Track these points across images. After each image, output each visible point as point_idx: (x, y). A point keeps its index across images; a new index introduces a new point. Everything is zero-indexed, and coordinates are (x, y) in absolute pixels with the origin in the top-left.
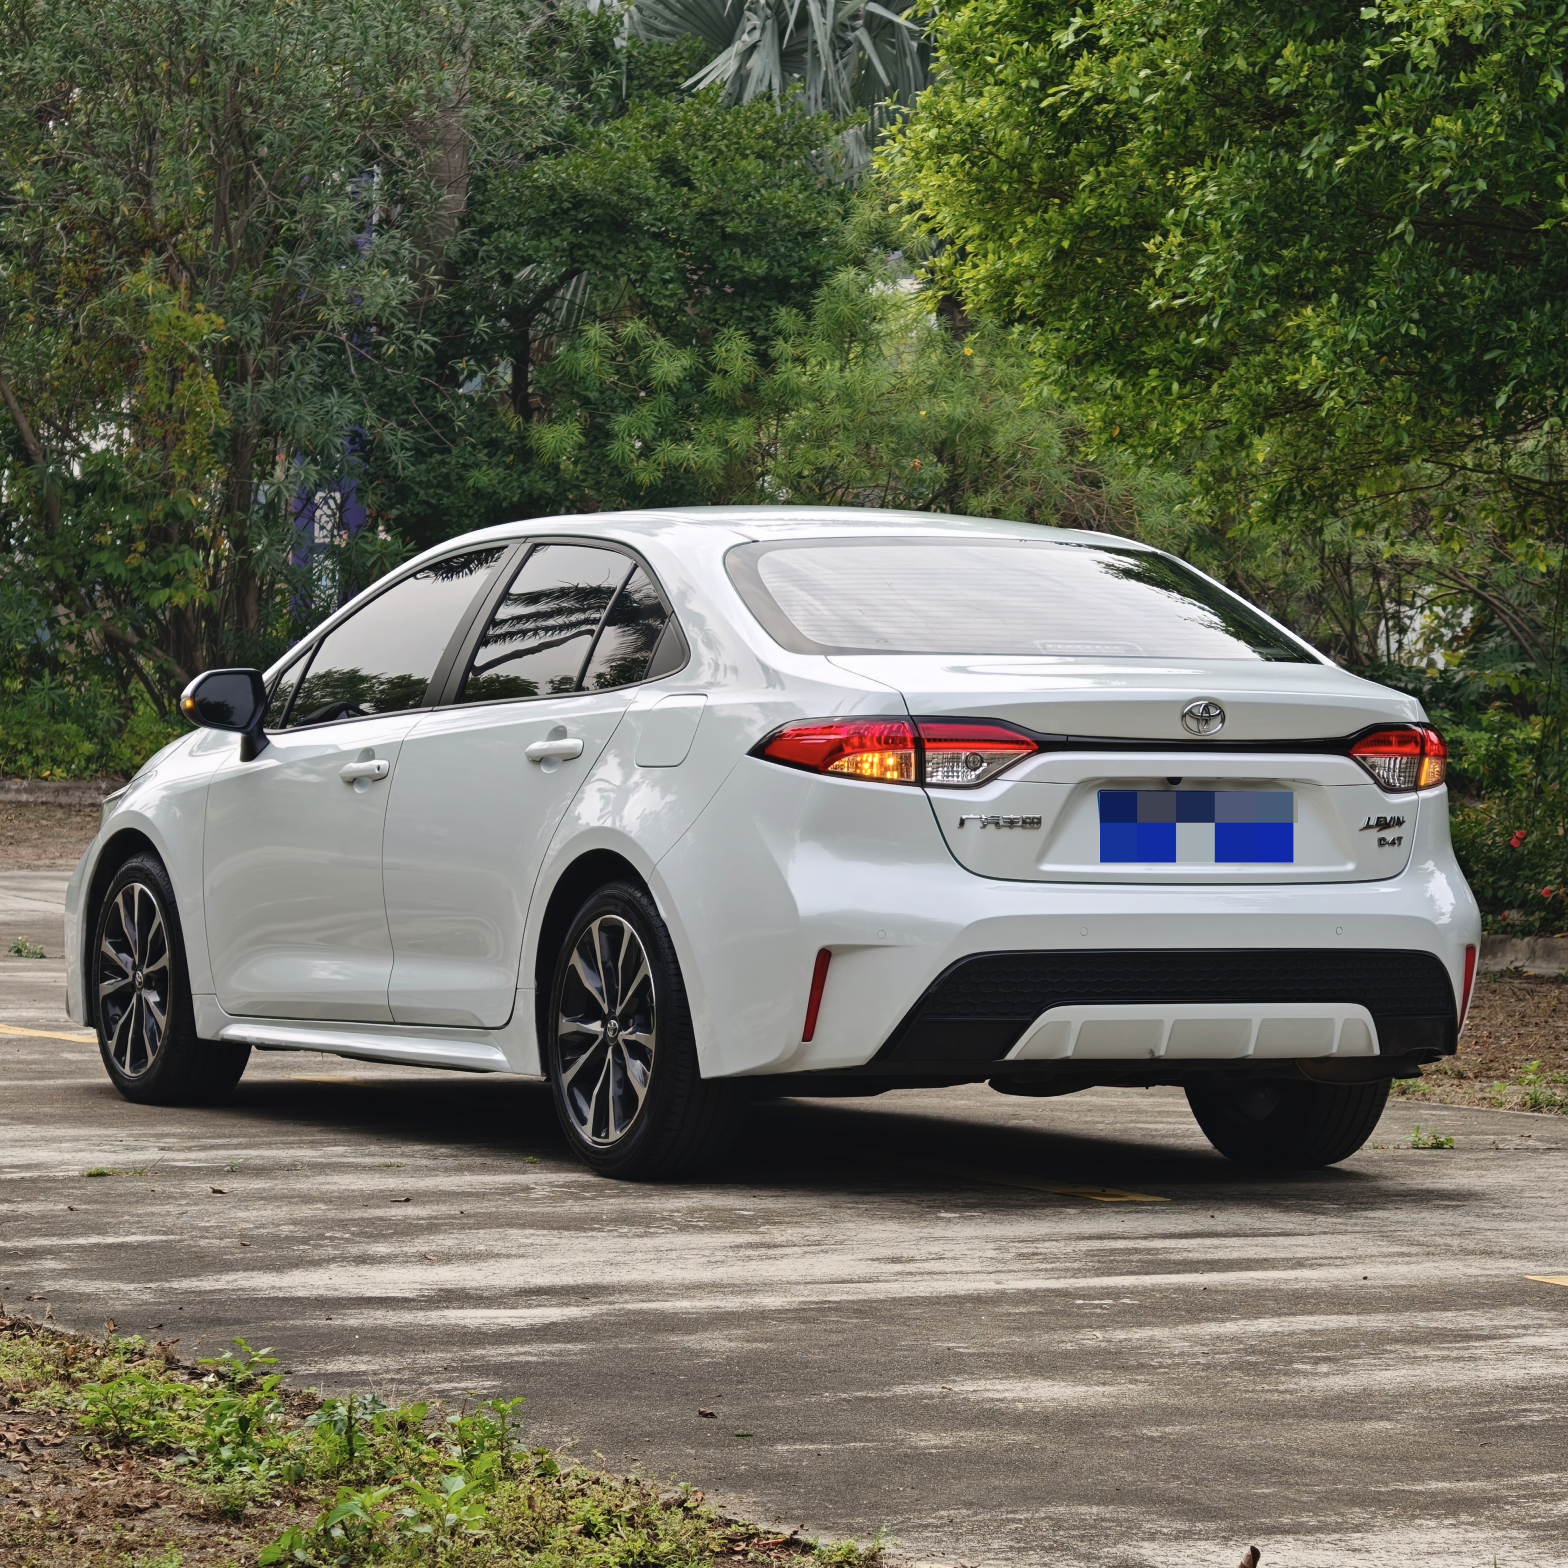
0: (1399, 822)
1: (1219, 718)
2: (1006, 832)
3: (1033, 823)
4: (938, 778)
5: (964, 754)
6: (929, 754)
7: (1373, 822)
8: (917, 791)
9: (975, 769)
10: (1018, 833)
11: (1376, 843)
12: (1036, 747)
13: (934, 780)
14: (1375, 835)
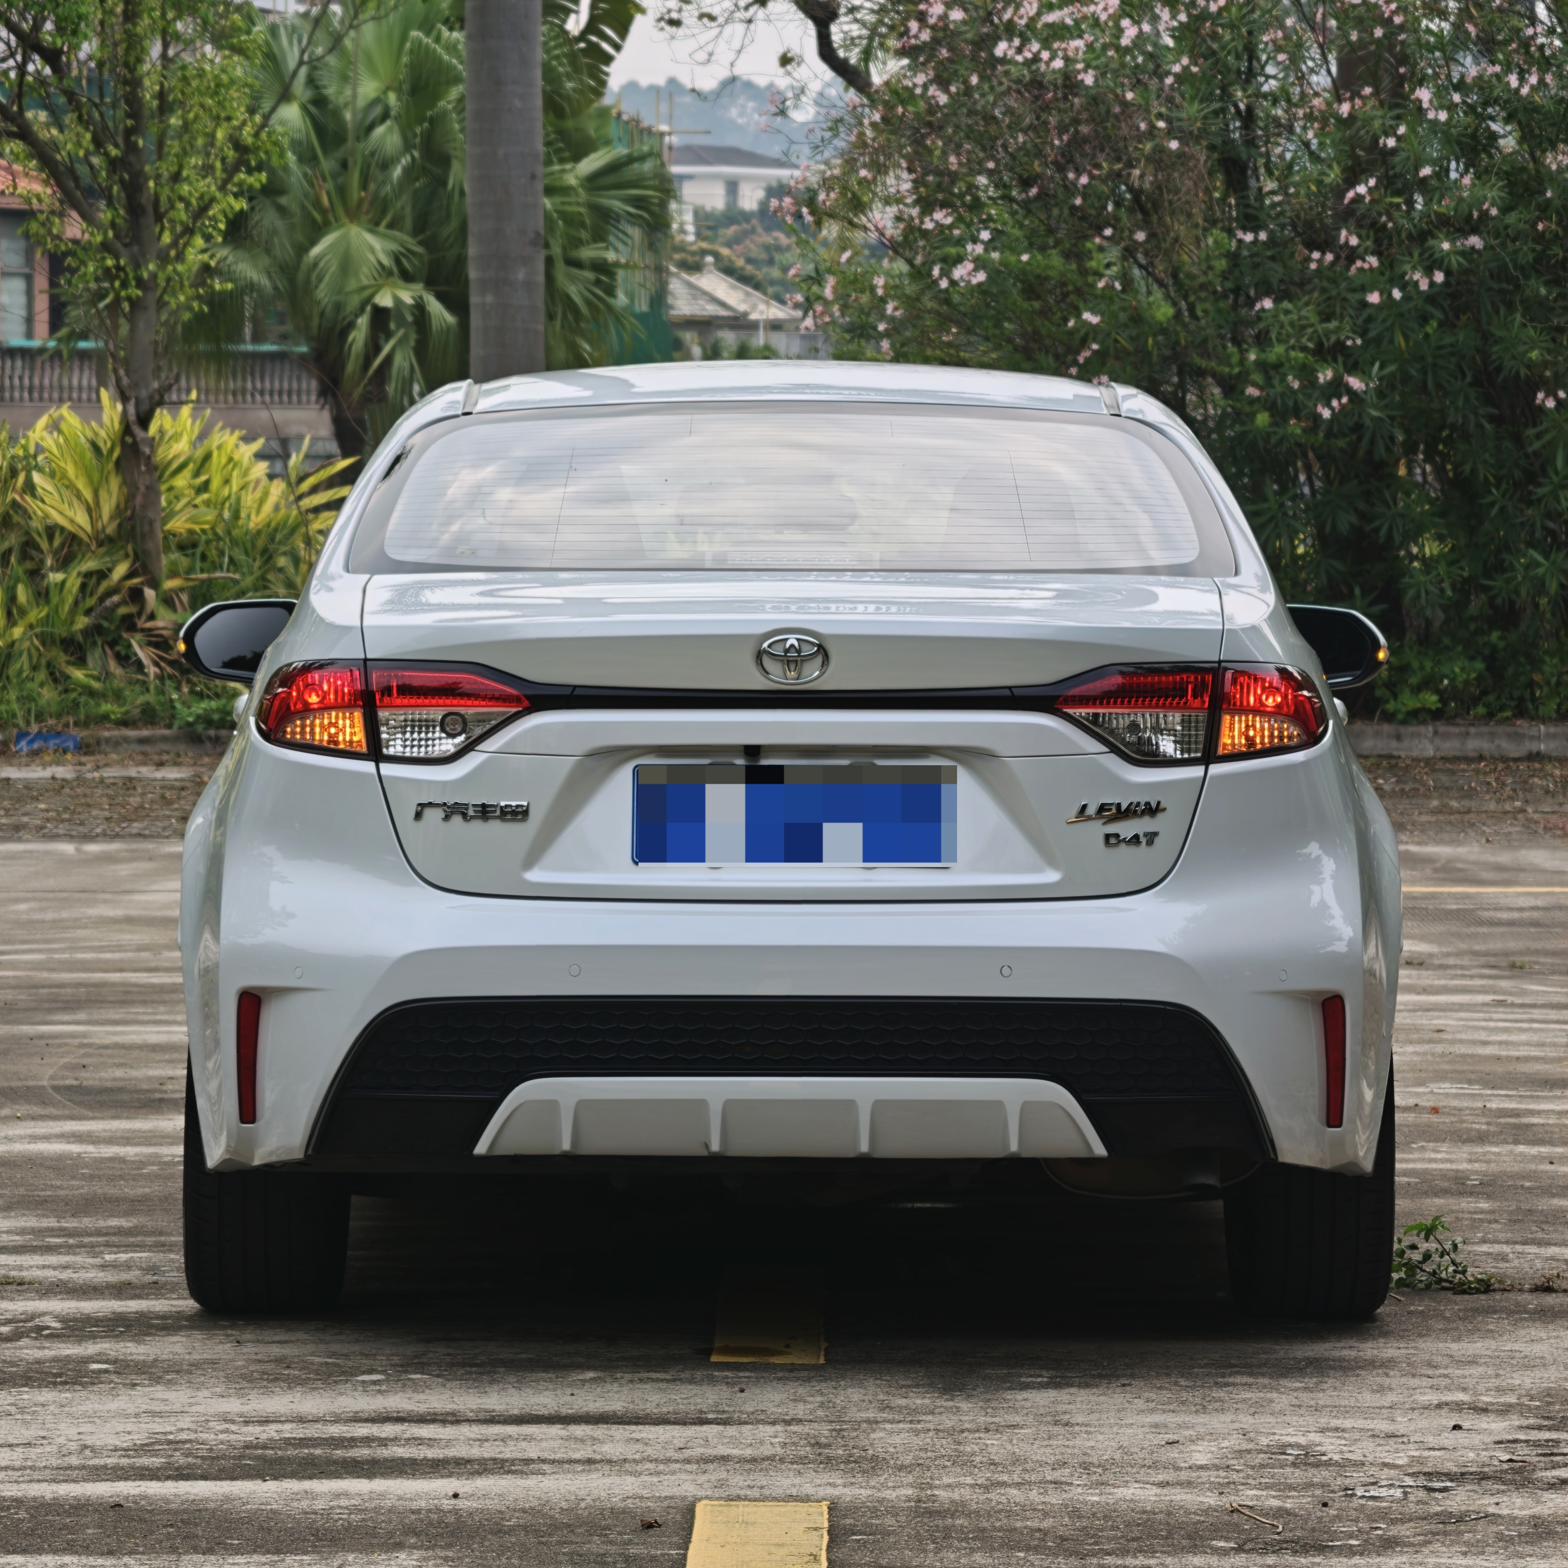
0: (1152, 810)
1: (819, 660)
2: (477, 826)
3: (519, 814)
4: (395, 748)
5: (437, 714)
6: (383, 714)
7: (1091, 810)
8: (368, 767)
9: (453, 736)
10: (495, 827)
11: (1101, 840)
12: (526, 703)
13: (391, 751)
14: (1098, 829)
